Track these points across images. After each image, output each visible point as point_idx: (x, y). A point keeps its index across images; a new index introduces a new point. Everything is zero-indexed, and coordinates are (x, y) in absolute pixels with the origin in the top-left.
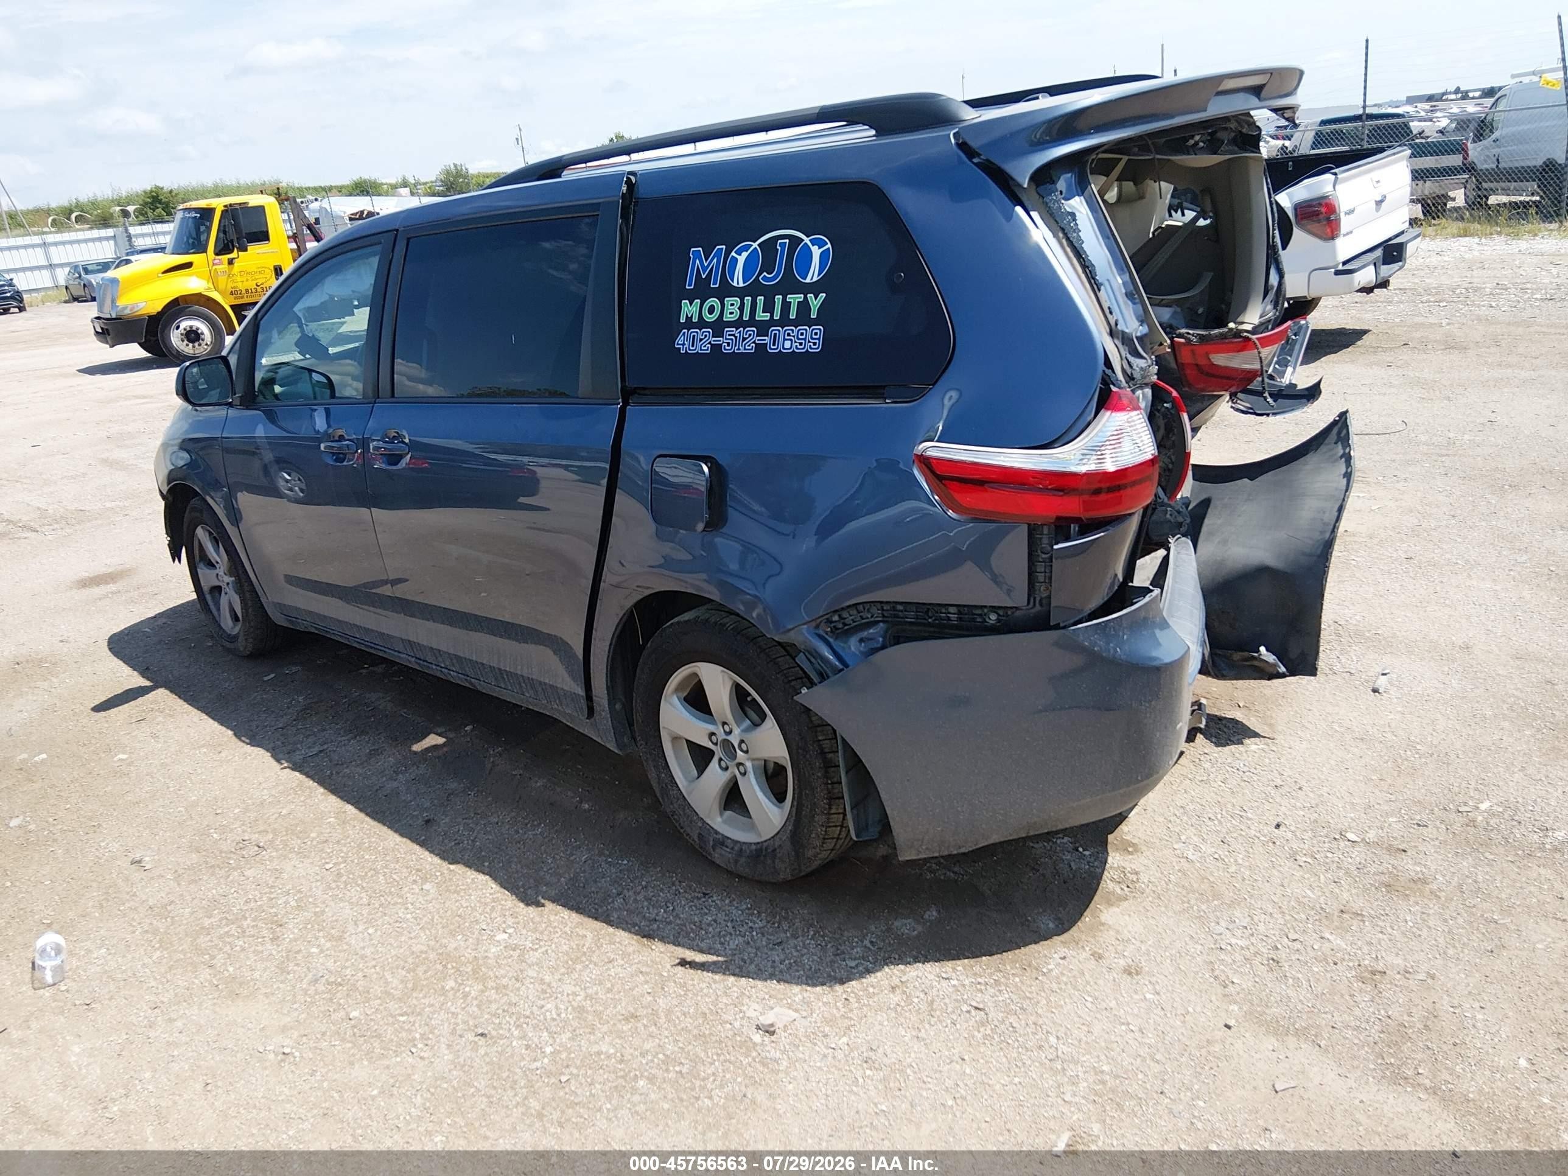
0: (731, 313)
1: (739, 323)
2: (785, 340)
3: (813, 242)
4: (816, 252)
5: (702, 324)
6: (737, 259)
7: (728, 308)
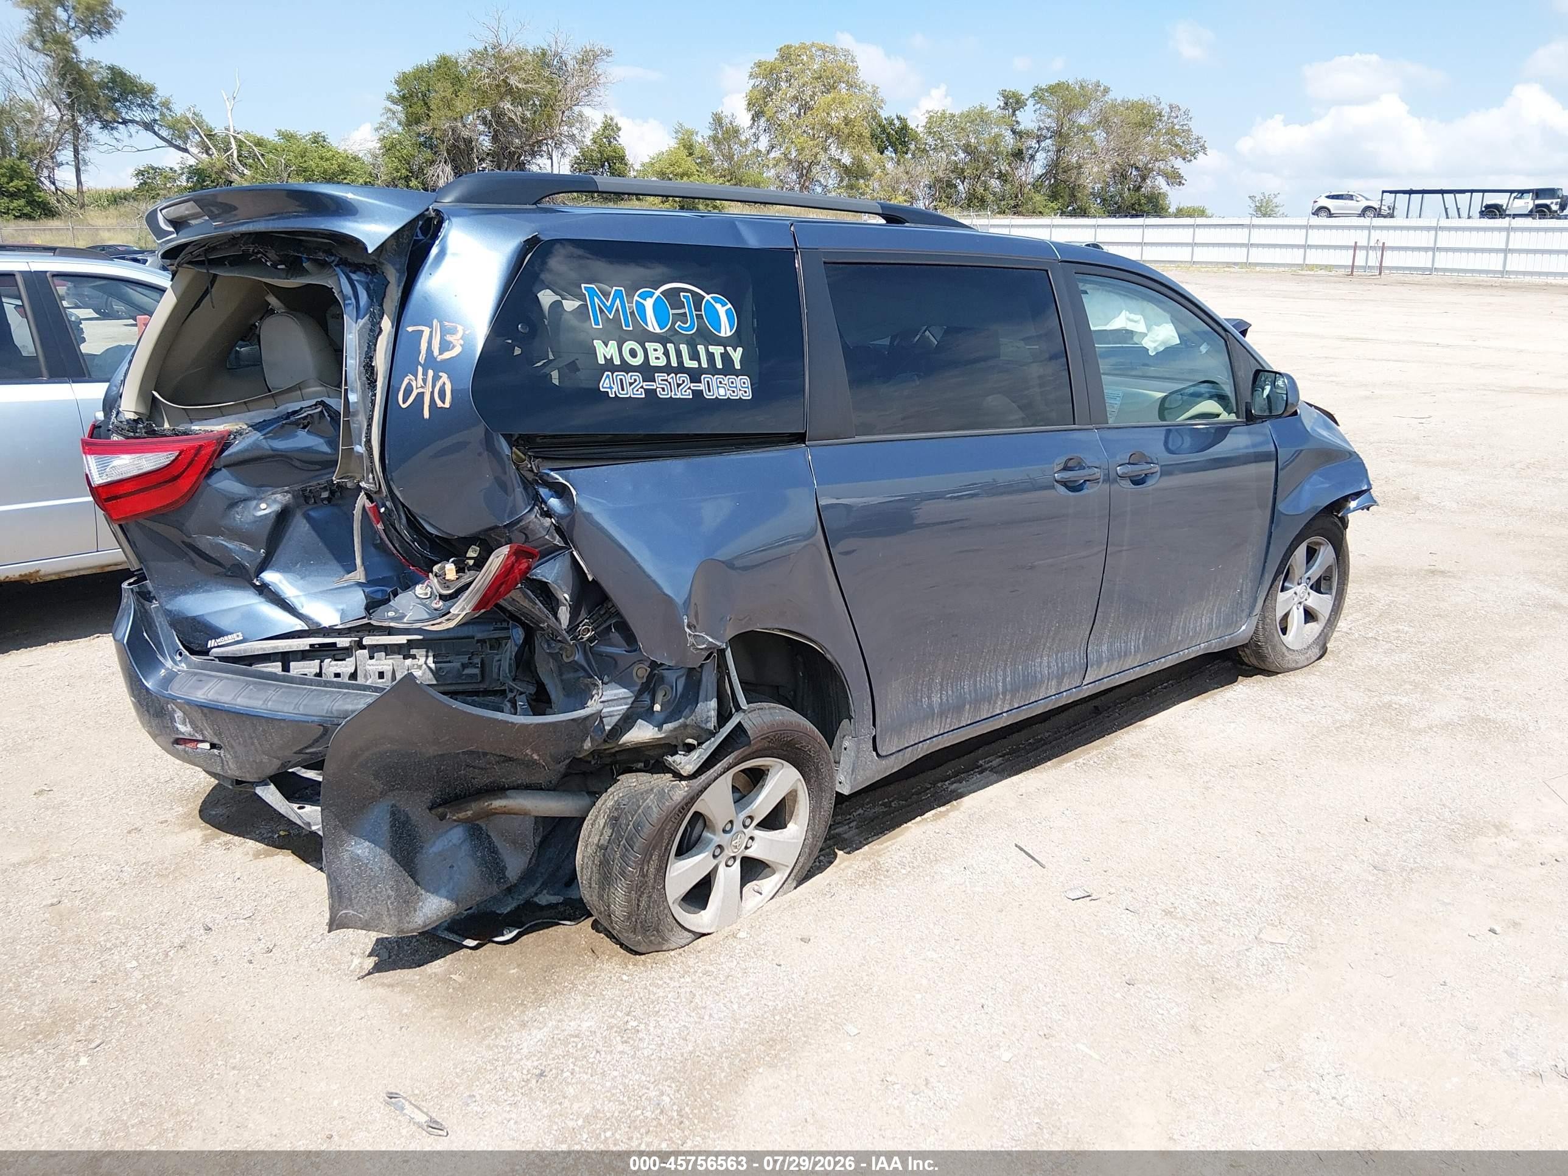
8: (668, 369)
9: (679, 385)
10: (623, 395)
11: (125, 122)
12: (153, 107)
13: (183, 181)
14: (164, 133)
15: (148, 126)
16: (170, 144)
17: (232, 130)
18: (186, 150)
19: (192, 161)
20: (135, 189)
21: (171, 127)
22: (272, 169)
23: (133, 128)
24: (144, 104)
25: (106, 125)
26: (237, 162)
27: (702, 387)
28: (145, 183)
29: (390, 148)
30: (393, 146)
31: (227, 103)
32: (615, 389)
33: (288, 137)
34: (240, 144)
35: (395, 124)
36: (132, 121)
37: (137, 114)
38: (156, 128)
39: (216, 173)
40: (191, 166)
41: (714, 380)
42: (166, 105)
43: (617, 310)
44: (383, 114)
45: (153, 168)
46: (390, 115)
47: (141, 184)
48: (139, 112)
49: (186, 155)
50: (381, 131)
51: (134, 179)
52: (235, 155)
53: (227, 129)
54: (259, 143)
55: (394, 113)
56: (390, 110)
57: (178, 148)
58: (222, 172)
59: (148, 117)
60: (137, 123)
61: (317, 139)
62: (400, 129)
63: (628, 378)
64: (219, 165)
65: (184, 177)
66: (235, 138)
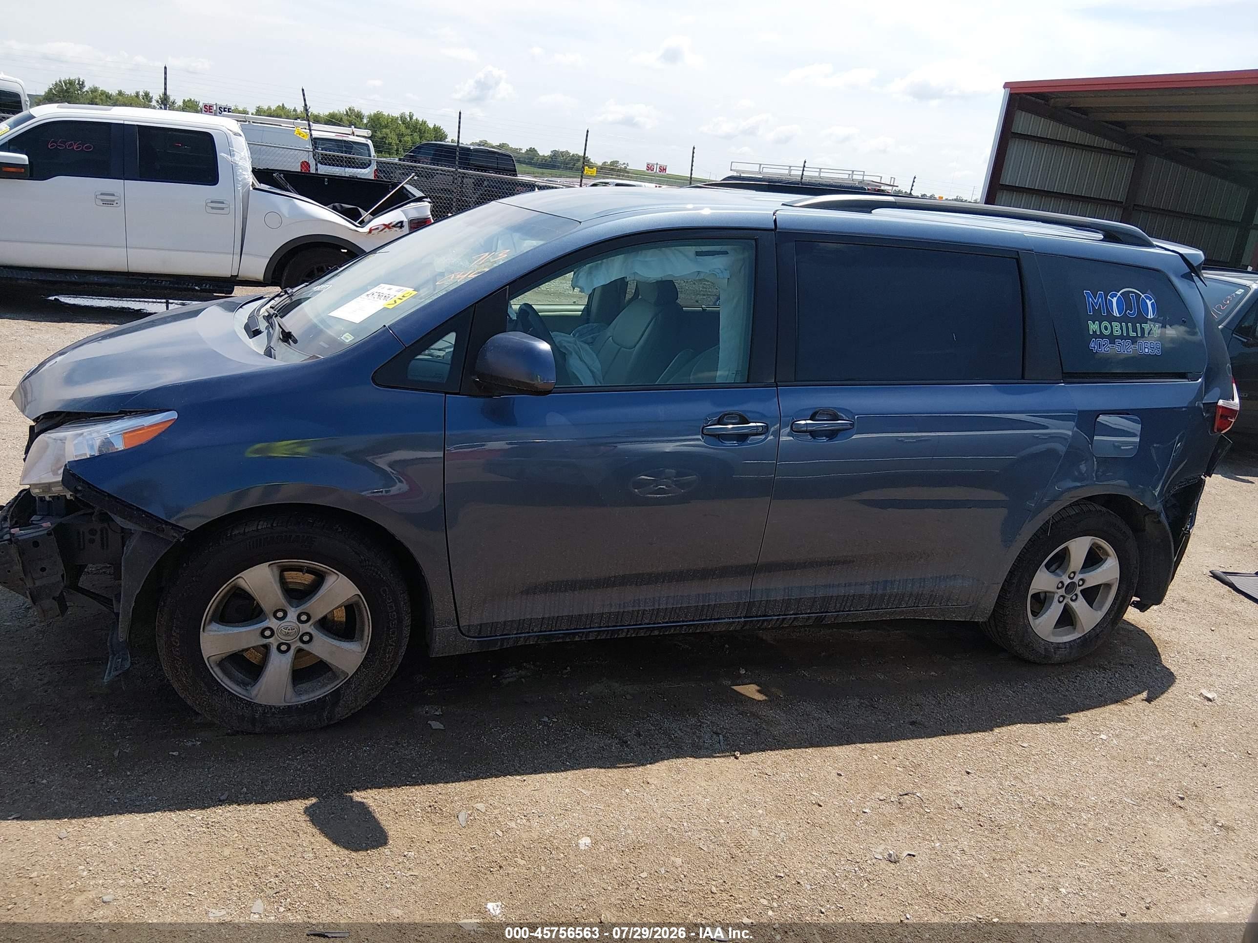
0: (1117, 331)
1: (1121, 337)
2: (1145, 348)
3: (1147, 297)
4: (1149, 303)
5: (1102, 336)
6: (1112, 301)
7: (1115, 329)
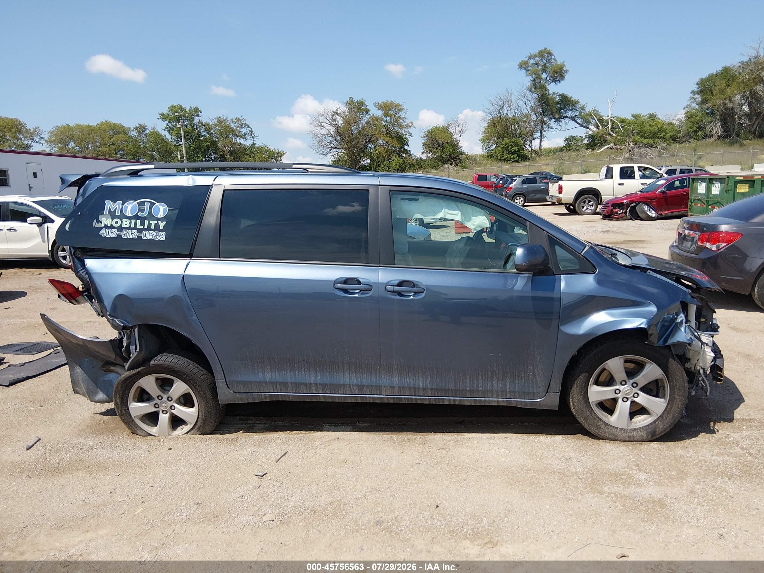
8: (129, 228)
9: (132, 234)
10: (107, 236)
11: (564, 118)
12: (576, 110)
13: (585, 141)
14: (579, 121)
15: (573, 119)
16: (581, 125)
17: (610, 116)
18: (588, 128)
19: (590, 132)
20: (563, 147)
21: (583, 118)
22: (626, 133)
23: (567, 120)
24: (573, 109)
25: (557, 120)
26: (610, 131)
27: (142, 235)
28: (568, 144)
29: (690, 116)
30: (692, 116)
31: (610, 104)
32: (105, 234)
33: (636, 117)
34: (613, 123)
35: (694, 105)
36: (567, 117)
37: (569, 114)
38: (576, 119)
39: (600, 137)
40: (590, 134)
41: (148, 233)
42: (583, 108)
43: (116, 209)
44: (689, 100)
45: (573, 137)
46: (692, 100)
47: (566, 144)
48: (570, 113)
49: (588, 130)
50: (687, 109)
51: (564, 142)
52: (610, 128)
53: (608, 116)
54: (623, 121)
55: (695, 99)
56: (693, 98)
57: (585, 127)
58: (602, 136)
59: (573, 114)
60: (568, 117)
61: (652, 117)
62: (697, 107)
63: (112, 230)
64: (602, 133)
65: (586, 140)
66: (611, 120)
